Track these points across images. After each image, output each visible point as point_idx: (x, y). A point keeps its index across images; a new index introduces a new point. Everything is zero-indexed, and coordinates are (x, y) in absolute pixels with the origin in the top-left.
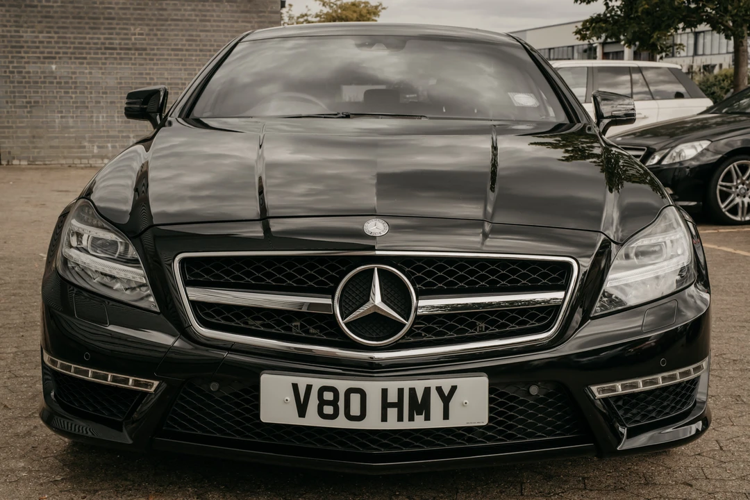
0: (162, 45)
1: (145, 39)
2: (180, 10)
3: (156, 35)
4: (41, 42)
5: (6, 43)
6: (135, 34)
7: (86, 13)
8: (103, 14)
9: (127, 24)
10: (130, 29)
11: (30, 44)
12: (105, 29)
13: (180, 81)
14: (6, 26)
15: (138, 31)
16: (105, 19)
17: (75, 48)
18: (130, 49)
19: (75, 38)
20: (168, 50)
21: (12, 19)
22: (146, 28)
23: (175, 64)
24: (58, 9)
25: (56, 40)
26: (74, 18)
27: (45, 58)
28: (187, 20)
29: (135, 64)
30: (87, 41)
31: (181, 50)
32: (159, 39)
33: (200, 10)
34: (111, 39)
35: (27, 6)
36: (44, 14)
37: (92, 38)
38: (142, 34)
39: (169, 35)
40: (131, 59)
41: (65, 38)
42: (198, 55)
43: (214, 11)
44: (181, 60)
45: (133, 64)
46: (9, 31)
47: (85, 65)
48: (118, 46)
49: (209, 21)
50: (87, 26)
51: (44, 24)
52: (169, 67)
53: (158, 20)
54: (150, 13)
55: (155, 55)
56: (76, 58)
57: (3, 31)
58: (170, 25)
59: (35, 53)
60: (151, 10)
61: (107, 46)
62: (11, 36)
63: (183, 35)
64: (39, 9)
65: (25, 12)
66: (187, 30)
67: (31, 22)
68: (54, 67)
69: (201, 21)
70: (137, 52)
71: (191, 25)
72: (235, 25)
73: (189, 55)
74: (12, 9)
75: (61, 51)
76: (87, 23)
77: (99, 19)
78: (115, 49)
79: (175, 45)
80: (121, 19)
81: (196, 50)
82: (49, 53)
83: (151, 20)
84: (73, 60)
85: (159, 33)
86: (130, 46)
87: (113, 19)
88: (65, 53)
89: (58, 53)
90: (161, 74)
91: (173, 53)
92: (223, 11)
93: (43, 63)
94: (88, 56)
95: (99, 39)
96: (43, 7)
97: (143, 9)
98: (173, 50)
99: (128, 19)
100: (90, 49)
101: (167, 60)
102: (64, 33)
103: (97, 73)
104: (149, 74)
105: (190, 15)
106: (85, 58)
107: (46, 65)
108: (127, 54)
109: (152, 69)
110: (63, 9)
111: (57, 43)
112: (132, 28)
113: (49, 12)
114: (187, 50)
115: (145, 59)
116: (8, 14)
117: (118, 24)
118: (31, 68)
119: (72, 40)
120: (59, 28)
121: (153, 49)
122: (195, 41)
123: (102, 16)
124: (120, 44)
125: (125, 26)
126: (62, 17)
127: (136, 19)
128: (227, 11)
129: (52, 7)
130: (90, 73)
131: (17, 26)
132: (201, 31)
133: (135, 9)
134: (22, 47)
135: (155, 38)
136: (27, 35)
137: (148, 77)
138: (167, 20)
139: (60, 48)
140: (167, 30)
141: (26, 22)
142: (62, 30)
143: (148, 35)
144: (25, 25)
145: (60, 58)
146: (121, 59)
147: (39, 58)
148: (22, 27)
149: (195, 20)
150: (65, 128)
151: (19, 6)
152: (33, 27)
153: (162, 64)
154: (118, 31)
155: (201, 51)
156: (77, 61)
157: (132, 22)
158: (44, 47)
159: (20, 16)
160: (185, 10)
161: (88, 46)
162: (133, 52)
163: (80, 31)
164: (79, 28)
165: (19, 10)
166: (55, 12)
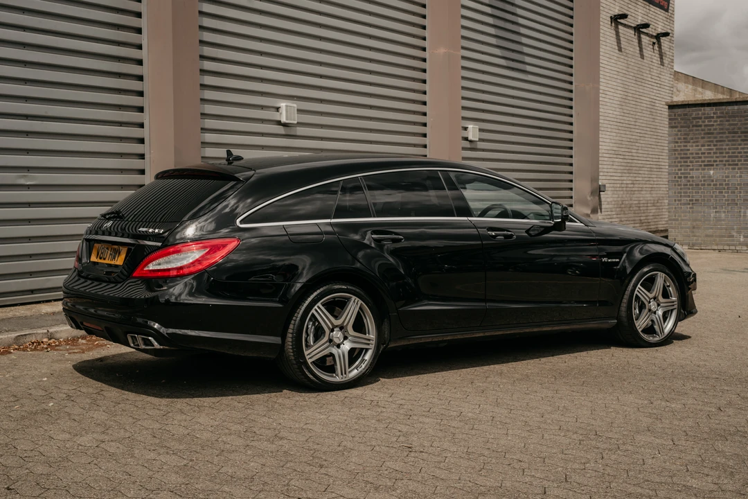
4: (702, 153)
5: (677, 156)
7: (739, 128)
11: (694, 155)
14: (677, 142)
17: (729, 157)
19: (729, 149)
21: (682, 137)
24: (717, 127)
25: (715, 151)
26: (729, 133)
27: (705, 165)
30: (739, 150)
35: (693, 126)
36: (706, 131)
37: (743, 148)
41: (722, 149)
46: (679, 146)
47: (736, 170)
50: (739, 139)
51: (706, 140)
56: (729, 165)
57: (675, 146)
59: (698, 162)
62: (681, 150)
64: (703, 127)
65: (692, 130)
67: (696, 138)
68: (712, 172)
75: (718, 159)
76: (739, 137)
82: (708, 161)
84: (727, 166)
88: (720, 161)
89: (716, 161)
93: (704, 169)
94: (739, 163)
96: (705, 126)
100: (741, 157)
102: (720, 145)
103: (746, 177)
106: (737, 165)
107: (706, 171)
110: (721, 127)
111: (714, 153)
113: (710, 130)
116: (679, 133)
118: (694, 173)
119: (727, 151)
120: (717, 141)
126: (720, 133)
129: (713, 125)
130: (741, 177)
131: (685, 142)
134: (689, 158)
136: (693, 149)
139: (717, 157)
141: (692, 139)
142: (719, 143)
144: (692, 141)
145: (717, 165)
147: (701, 165)
148: (689, 142)
150: (718, 220)
151: (689, 127)
152: (697, 142)
156: (731, 167)
158: (705, 157)
159: (688, 135)
161: (739, 155)
163: (734, 143)
164: (733, 141)
165: (688, 129)
166: (715, 129)
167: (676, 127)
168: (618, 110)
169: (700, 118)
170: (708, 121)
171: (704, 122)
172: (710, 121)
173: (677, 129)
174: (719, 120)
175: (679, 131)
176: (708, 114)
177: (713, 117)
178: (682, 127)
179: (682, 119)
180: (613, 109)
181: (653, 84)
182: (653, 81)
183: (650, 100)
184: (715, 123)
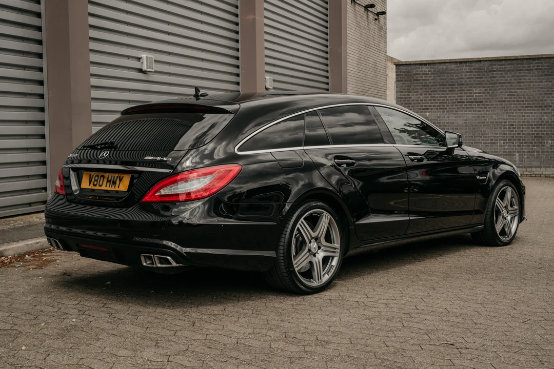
0: (492, 99)
1: (482, 96)
2: (504, 77)
3: (489, 93)
4: (421, 100)
5: (402, 102)
6: (476, 93)
7: (447, 82)
8: (457, 82)
9: (471, 87)
10: (473, 90)
11: (415, 102)
12: (458, 91)
13: (503, 121)
14: (402, 92)
15: (478, 90)
16: (458, 85)
17: (440, 103)
18: (473, 102)
19: (440, 97)
20: (496, 101)
21: (406, 88)
22: (483, 89)
23: (500, 110)
24: (431, 81)
25: (430, 98)
26: (440, 85)
27: (423, 109)
28: (509, 83)
29: (476, 111)
30: (447, 98)
31: (505, 101)
32: (490, 96)
33: (518, 76)
34: (461, 96)
35: (414, 80)
36: (424, 84)
37: (450, 97)
38: (480, 93)
39: (497, 93)
40: (473, 108)
41: (435, 97)
42: (516, 104)
43: (526, 76)
44: (504, 107)
45: (474, 111)
46: (404, 95)
47: (445, 113)
48: (465, 101)
49: (523, 82)
50: (447, 90)
51: (423, 90)
52: (497, 112)
53: (491, 84)
54: (485, 80)
55: (488, 105)
56: (440, 109)
57: (401, 95)
58: (498, 86)
59: (418, 106)
60: (486, 78)
61: (459, 101)
62: (405, 98)
63: (506, 92)
64: (421, 81)
65: (413, 83)
66: (509, 89)
67: (416, 89)
68: (428, 114)
69: (518, 82)
70: (477, 104)
71: (511, 86)
72: (541, 84)
73: (509, 104)
74: (406, 82)
76: (447, 88)
77: (455, 85)
78: (464, 102)
79: (500, 98)
80: (467, 84)
81: (514, 101)
82: (425, 106)
83: (486, 84)
84: (439, 110)
85: (491, 91)
86: (473, 100)
87: (463, 85)
88: (434, 106)
89: (431, 106)
90: (491, 116)
91: (499, 103)
92: (532, 76)
93: (422, 112)
94: (448, 107)
95: (454, 97)
96: (423, 80)
97: (482, 78)
98: (499, 101)
99: (473, 84)
100: (449, 103)
101: (495, 108)
102: (434, 94)
103: (452, 117)
104: (484, 117)
105: (511, 80)
106: (446, 109)
107: (424, 113)
108: (471, 105)
109: (486, 114)
110: (434, 81)
111: (429, 100)
112: (474, 89)
113: (426, 83)
114: (508, 101)
115: (482, 108)
116: (404, 85)
117: (465, 88)
119: (439, 98)
120: (431, 91)
121: (487, 102)
122: (514, 95)
123: (456, 84)
124: (467, 99)
125: (470, 89)
126: (433, 86)
127: (477, 84)
128: (536, 76)
129: (428, 80)
130: (449, 117)
131: (408, 92)
132: (518, 89)
133: (476, 78)
134: (411, 104)
135: (488, 95)
136: (414, 97)
137: (483, 118)
138: (496, 84)
139: (432, 103)
140: (495, 90)
141: (413, 89)
142: (433, 93)
143: (483, 93)
144: (413, 91)
145: (431, 109)
146: (467, 108)
147: (420, 109)
148: (411, 92)
149: (514, 83)
151: (410, 81)
152: (417, 92)
153: (492, 110)
154: (465, 92)
155: (517, 101)
156: (441, 110)
157: (474, 86)
158: (423, 103)
159: (410, 86)
160: (508, 77)
161: (447, 101)
162: (474, 104)
163: (444, 93)
164: (443, 91)
165: (410, 83)
166: (430, 83)
167: (402, 81)
168: (356, 68)
169: (419, 74)
170: (425, 77)
171: (422, 77)
172: (427, 77)
173: (402, 82)
174: (432, 76)
175: (404, 84)
176: (425, 71)
177: (428, 74)
178: (405, 81)
179: (405, 75)
180: (353, 67)
181: (375, 49)
182: (376, 47)
183: (374, 61)
184: (430, 78)
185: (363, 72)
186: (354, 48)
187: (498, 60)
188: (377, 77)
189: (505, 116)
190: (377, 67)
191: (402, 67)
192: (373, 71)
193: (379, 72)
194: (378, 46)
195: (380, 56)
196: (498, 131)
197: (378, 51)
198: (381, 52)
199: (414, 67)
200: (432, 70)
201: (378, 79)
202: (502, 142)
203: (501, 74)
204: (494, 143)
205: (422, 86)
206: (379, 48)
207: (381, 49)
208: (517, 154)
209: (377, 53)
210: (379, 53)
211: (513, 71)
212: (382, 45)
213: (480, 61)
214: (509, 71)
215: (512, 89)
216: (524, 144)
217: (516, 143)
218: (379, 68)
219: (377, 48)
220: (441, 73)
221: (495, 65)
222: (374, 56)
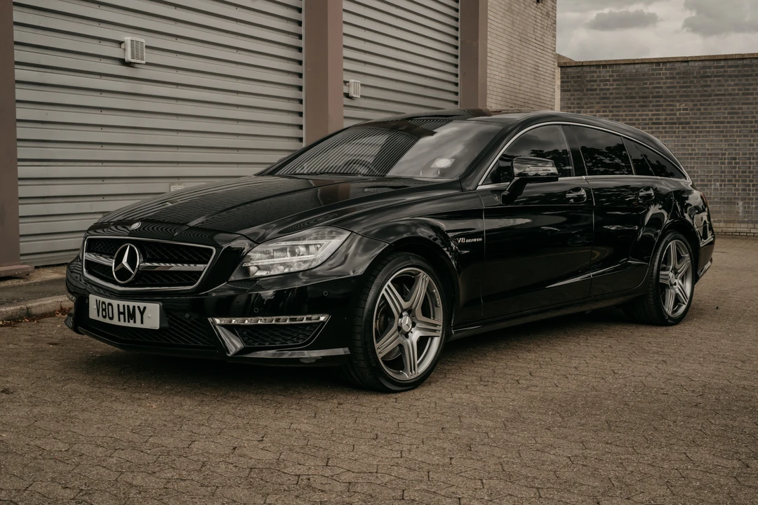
0: (704, 118)
1: (689, 114)
2: (724, 85)
3: (699, 110)
6: (680, 110)
7: (637, 93)
8: (652, 93)
9: (673, 101)
10: (676, 106)
12: (653, 106)
13: (720, 152)
15: (683, 106)
16: (654, 97)
18: (674, 123)
19: (626, 115)
20: (710, 123)
22: (691, 104)
23: (716, 136)
24: (613, 91)
26: (627, 98)
28: (730, 95)
29: (679, 137)
30: (637, 117)
31: (723, 123)
32: (702, 114)
33: (744, 85)
34: (658, 115)
35: (588, 90)
36: (602, 95)
37: (641, 115)
38: (686, 109)
39: (712, 109)
40: (675, 132)
41: (618, 115)
42: (740, 127)
44: (722, 132)
45: (676, 137)
48: (664, 121)
49: (752, 94)
50: (637, 104)
51: (602, 105)
52: (711, 138)
53: (702, 96)
54: (694, 90)
55: (698, 128)
58: (713, 100)
60: (696, 87)
61: (654, 121)
63: (726, 109)
64: (598, 92)
65: (586, 95)
66: (729, 104)
67: (591, 103)
69: (744, 94)
70: (681, 126)
71: (733, 99)
73: (730, 127)
74: (576, 93)
76: (637, 102)
77: (649, 97)
78: (661, 124)
79: (717, 118)
80: (668, 97)
81: (737, 122)
83: (696, 96)
85: (702, 107)
86: (675, 121)
87: (661, 97)
90: (702, 145)
91: (714, 125)
95: (647, 115)
96: (601, 90)
97: (689, 87)
98: (715, 122)
99: (675, 97)
101: (709, 132)
104: (691, 145)
105: (734, 90)
108: (672, 128)
109: (695, 141)
110: (618, 91)
112: (678, 104)
113: (606, 94)
114: (728, 122)
115: (688, 132)
116: (572, 97)
117: (664, 101)
119: (624, 117)
120: (613, 107)
121: (696, 123)
122: (738, 113)
123: (651, 95)
124: (666, 119)
125: (671, 103)
126: (616, 98)
127: (681, 96)
129: (609, 89)
131: (579, 108)
132: (743, 104)
133: (681, 87)
135: (698, 112)
137: (690, 148)
138: (710, 95)
140: (710, 105)
141: (586, 104)
142: (616, 109)
143: (691, 110)
144: (586, 106)
146: (666, 132)
148: (583, 108)
149: (738, 94)
151: (582, 91)
152: (592, 107)
153: (703, 136)
154: (664, 107)
155: (742, 122)
157: (678, 98)
159: (582, 99)
160: (729, 85)
161: (637, 122)
162: (677, 126)
163: (631, 109)
164: (630, 106)
165: (581, 94)
166: (611, 94)
167: (569, 91)
168: (503, 71)
169: (595, 81)
170: (604, 85)
171: (599, 85)
172: (606, 85)
173: (569, 93)
174: (615, 83)
175: (572, 95)
176: (604, 77)
177: (609, 81)
178: (575, 90)
179: (575, 82)
180: (499, 70)
181: (536, 45)
182: (537, 42)
183: (535, 63)
184: (612, 87)
185: (515, 79)
186: (501, 42)
187: (714, 60)
188: (540, 86)
189: (724, 145)
190: (539, 72)
191: (569, 70)
192: (533, 77)
193: (542, 80)
194: (542, 41)
195: (544, 56)
196: (713, 167)
197: (542, 48)
198: (545, 49)
199: (587, 69)
200: (615, 74)
201: (541, 90)
202: (718, 184)
203: (719, 81)
204: (706, 185)
205: (600, 98)
206: (543, 44)
207: (545, 46)
208: (741, 203)
209: (540, 51)
210: (543, 52)
211: (736, 76)
212: (548, 40)
213: (687, 61)
214: (730, 76)
215: (735, 104)
216: (751, 188)
217: (740, 186)
218: (542, 73)
219: (540, 43)
220: (627, 80)
221: (710, 67)
222: (535, 56)
